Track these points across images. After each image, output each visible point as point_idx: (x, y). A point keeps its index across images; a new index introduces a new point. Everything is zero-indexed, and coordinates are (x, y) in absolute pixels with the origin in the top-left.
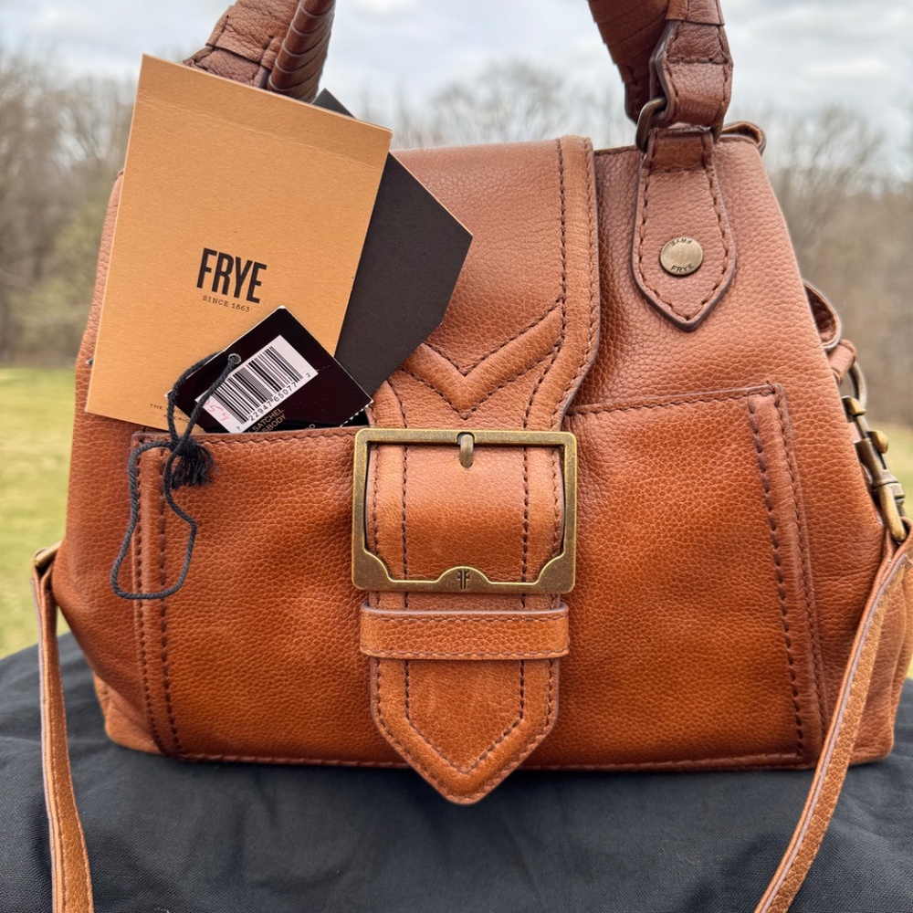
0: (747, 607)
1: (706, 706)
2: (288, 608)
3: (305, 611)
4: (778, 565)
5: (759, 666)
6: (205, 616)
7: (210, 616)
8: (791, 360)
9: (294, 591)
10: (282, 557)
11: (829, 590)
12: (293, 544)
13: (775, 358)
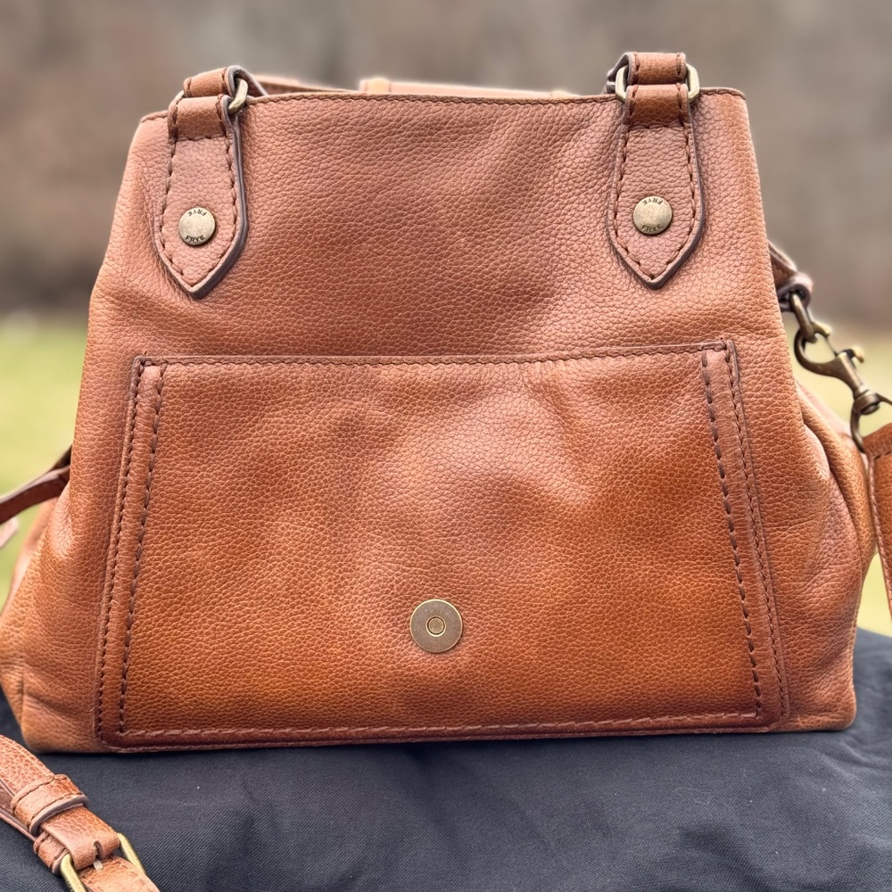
0: (702, 556)
1: (665, 659)
2: (266, 531)
3: (282, 535)
4: (729, 513)
5: (715, 618)
6: (183, 540)
7: (188, 540)
8: (743, 320)
9: (272, 514)
10: (265, 476)
11: (779, 541)
12: (276, 463)
13: (729, 317)
